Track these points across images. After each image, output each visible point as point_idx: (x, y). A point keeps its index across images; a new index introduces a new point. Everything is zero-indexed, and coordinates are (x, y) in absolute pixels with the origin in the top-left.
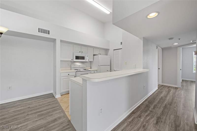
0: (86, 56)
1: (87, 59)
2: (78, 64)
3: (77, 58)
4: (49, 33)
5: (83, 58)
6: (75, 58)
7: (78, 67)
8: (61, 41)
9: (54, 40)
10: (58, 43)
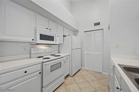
0: (56, 36)
1: (57, 41)
6: (38, 37)
7: (44, 52)
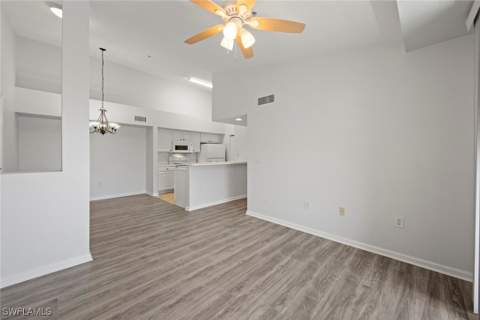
0: (190, 145)
1: (191, 149)
2: (178, 156)
3: (177, 148)
4: (145, 120)
5: (185, 148)
6: (174, 148)
8: (159, 128)
9: (149, 129)
10: (155, 131)
